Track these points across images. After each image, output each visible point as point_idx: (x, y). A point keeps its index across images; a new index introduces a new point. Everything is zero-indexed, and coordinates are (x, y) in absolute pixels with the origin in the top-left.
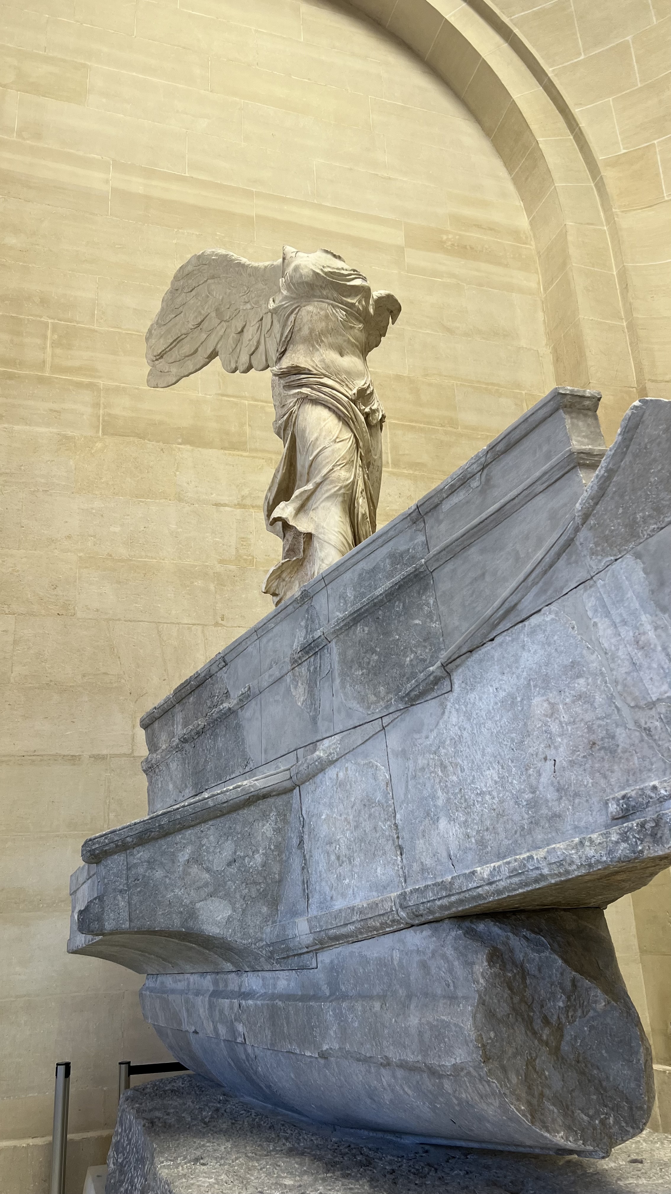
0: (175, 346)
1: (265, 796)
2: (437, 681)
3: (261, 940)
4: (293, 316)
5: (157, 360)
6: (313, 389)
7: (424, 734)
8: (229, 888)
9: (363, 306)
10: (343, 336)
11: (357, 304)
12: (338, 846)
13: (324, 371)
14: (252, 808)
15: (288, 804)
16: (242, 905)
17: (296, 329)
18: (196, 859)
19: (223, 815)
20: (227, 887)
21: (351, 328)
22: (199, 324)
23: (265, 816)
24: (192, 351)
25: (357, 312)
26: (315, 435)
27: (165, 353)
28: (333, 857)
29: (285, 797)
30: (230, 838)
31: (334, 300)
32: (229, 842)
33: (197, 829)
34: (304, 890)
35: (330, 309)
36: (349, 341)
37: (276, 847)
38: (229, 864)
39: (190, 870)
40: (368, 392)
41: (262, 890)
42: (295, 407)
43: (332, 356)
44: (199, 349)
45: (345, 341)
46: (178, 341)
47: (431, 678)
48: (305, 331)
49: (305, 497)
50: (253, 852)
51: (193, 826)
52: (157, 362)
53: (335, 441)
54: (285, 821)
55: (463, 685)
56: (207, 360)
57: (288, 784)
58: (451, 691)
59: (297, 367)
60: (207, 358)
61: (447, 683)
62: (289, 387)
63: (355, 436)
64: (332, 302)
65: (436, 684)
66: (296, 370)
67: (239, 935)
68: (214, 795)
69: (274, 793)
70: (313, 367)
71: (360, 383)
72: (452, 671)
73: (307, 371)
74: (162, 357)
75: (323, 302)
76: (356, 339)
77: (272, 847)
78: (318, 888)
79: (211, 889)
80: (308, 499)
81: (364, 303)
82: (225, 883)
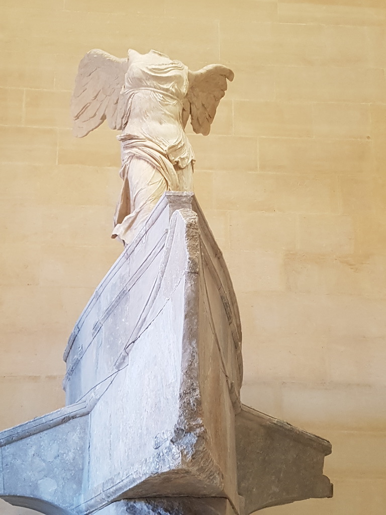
0: (84, 111)
1: (73, 417)
2: (124, 358)
3: (72, 505)
4: (130, 100)
5: (76, 119)
6: (139, 149)
7: (120, 389)
8: (56, 472)
9: (175, 89)
10: (162, 110)
11: (171, 88)
12: (97, 451)
13: (148, 136)
14: (67, 424)
15: (86, 422)
16: (62, 483)
17: (132, 108)
18: (37, 454)
19: (51, 428)
20: (54, 472)
21: (167, 105)
22: (96, 97)
23: (74, 429)
24: (93, 115)
25: (171, 94)
26: (137, 181)
27: (80, 115)
28: (96, 458)
29: (84, 418)
30: (56, 442)
31: (155, 88)
32: (56, 444)
33: (38, 435)
34: (88, 476)
35: (152, 95)
36: (165, 114)
37: (80, 448)
38: (55, 458)
39: (35, 460)
40: (179, 147)
41: (73, 474)
42: (128, 162)
43: (155, 125)
44: (97, 113)
45: (163, 114)
46: (85, 107)
48: (137, 110)
49: (130, 221)
50: (68, 451)
51: (36, 434)
52: (76, 121)
53: (148, 184)
54: (85, 432)
56: (101, 121)
57: (85, 411)
58: (128, 364)
59: (130, 135)
60: (101, 119)
61: (127, 359)
62: (126, 148)
63: (165, 178)
64: (153, 89)
66: (130, 137)
67: (61, 501)
68: (46, 416)
69: (77, 416)
70: (142, 133)
71: (173, 142)
72: (128, 352)
73: (136, 138)
74: (78, 118)
75: (148, 90)
76: (171, 112)
77: (78, 449)
78: (91, 475)
79: (46, 472)
80: (133, 222)
81: (176, 87)
82: (53, 469)
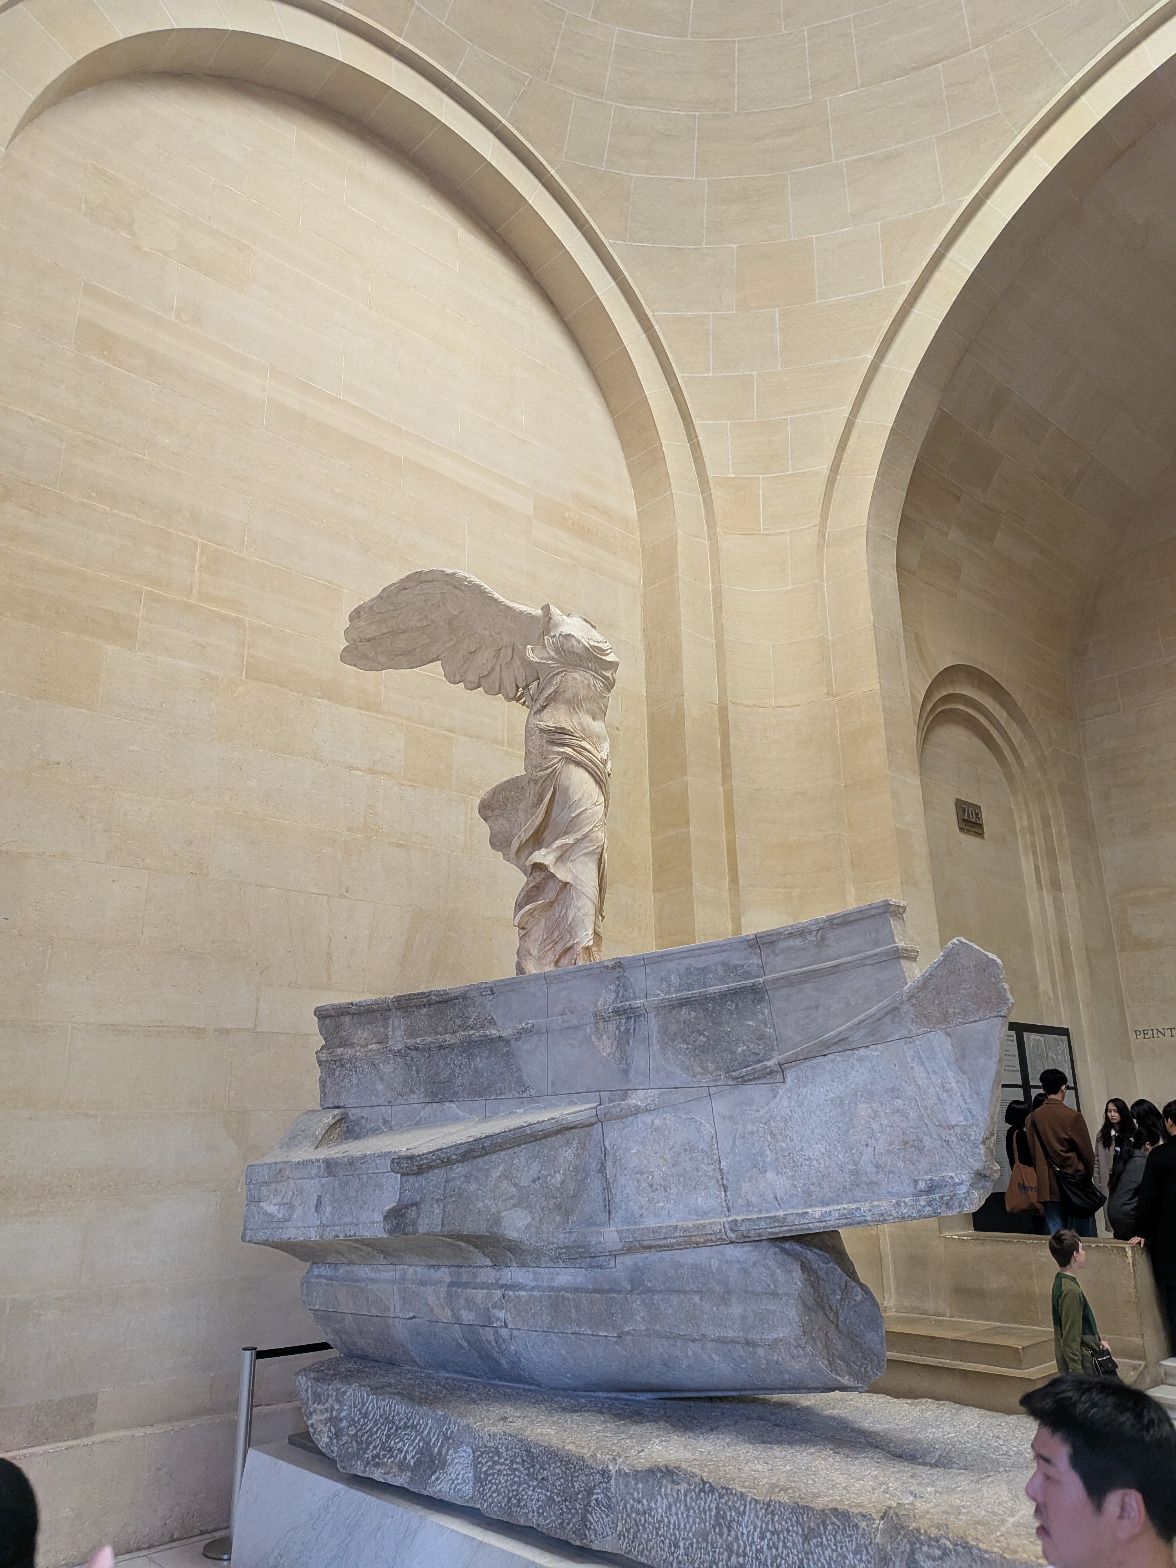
2: (771, 1072)
3: (553, 1243)
4: (559, 678)
6: (574, 750)
7: (754, 1108)
8: (531, 1201)
10: (598, 703)
12: (651, 1177)
13: (581, 734)
14: (560, 1137)
15: (589, 1135)
16: (540, 1215)
17: (560, 690)
18: (507, 1176)
19: (538, 1140)
20: (529, 1200)
21: (604, 697)
22: (423, 627)
23: (568, 1143)
24: (409, 649)
26: (579, 796)
27: (374, 640)
28: (644, 1184)
29: (587, 1130)
30: (537, 1159)
31: (596, 673)
32: (537, 1163)
33: (511, 1151)
34: (605, 1206)
35: (592, 680)
36: (601, 708)
38: (534, 1181)
39: (500, 1184)
41: (558, 1202)
42: (559, 765)
44: (418, 650)
45: (598, 708)
47: (768, 1070)
48: (569, 694)
49: (565, 848)
50: (555, 1173)
51: (508, 1148)
52: (360, 643)
53: (595, 804)
55: (796, 1081)
57: (593, 1120)
58: (784, 1082)
59: (564, 728)
61: (779, 1076)
62: (552, 743)
64: (593, 673)
65: (770, 1074)
66: (561, 731)
67: (534, 1239)
70: (572, 728)
72: (786, 1068)
73: (570, 733)
74: (368, 641)
75: (588, 672)
78: (623, 1206)
79: (516, 1201)
80: (567, 850)
82: (529, 1197)
